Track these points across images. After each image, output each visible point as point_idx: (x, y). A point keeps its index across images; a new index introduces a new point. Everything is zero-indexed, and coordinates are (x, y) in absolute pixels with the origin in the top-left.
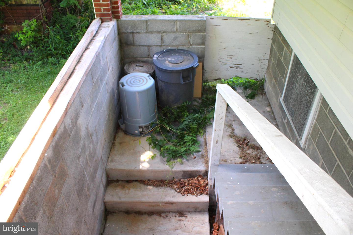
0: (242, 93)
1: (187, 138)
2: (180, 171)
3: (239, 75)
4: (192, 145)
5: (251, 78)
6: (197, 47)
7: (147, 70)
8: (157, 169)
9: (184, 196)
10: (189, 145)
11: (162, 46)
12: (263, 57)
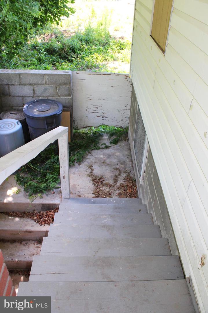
0: (108, 139)
1: (49, 176)
2: (39, 204)
3: (106, 123)
4: (52, 182)
5: (116, 126)
6: (64, 98)
7: (19, 117)
8: (19, 202)
9: (41, 226)
10: (50, 182)
11: (34, 97)
12: (125, 107)
